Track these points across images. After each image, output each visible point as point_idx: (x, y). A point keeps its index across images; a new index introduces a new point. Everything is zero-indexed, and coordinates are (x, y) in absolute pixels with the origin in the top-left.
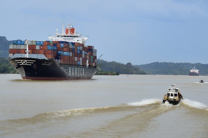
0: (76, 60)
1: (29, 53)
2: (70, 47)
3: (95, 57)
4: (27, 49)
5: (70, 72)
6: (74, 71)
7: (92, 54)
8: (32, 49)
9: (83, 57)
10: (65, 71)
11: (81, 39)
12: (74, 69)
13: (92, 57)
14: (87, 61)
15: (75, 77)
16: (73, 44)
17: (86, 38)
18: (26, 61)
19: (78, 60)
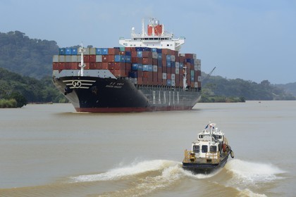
0: (165, 78)
1: (85, 69)
2: (154, 57)
3: (199, 73)
4: (82, 61)
5: (155, 98)
6: (162, 97)
7: (192, 68)
8: (91, 62)
9: (177, 72)
10: (145, 96)
11: (173, 43)
12: (162, 93)
13: (192, 73)
14: (185, 80)
15: (163, 107)
16: (159, 51)
17: (181, 42)
18: (79, 81)
19: (169, 78)
